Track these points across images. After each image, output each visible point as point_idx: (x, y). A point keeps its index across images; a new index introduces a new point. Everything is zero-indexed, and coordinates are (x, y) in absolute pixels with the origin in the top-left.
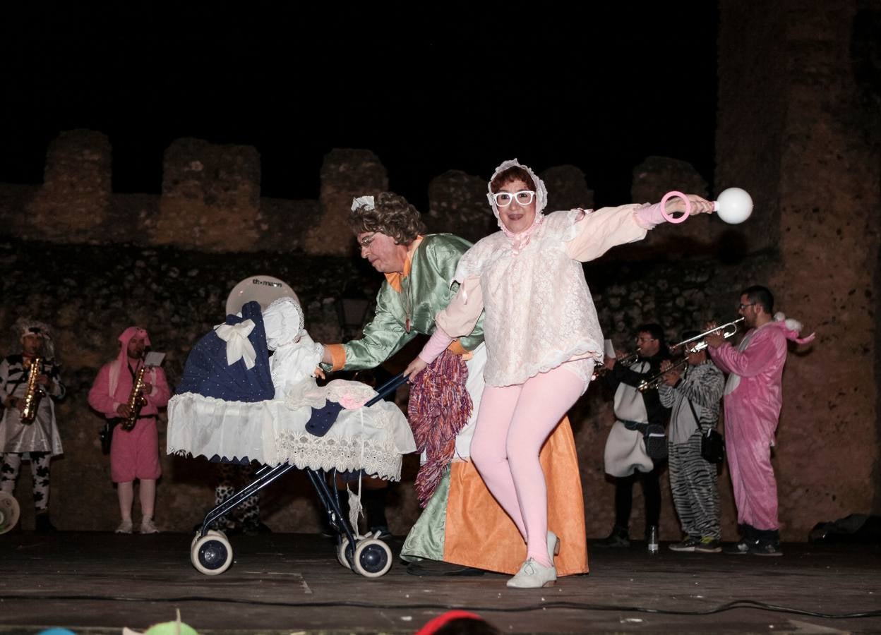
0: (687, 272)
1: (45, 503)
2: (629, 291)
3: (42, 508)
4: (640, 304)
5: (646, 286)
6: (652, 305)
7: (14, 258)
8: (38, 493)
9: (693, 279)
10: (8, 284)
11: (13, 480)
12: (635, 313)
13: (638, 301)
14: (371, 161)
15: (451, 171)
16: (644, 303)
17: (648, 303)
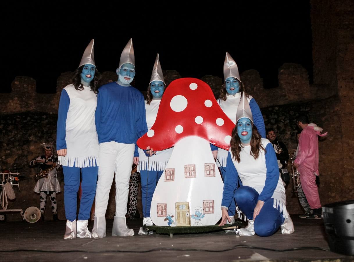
0: (301, 107)
1: (55, 210)
2: (278, 117)
3: (54, 212)
4: (283, 121)
5: (285, 114)
6: (288, 121)
7: (47, 121)
8: (53, 206)
9: (304, 110)
10: (45, 130)
11: (44, 202)
12: (281, 125)
13: (282, 120)
14: (175, 74)
15: (207, 75)
16: (285, 121)
17: (286, 121)
